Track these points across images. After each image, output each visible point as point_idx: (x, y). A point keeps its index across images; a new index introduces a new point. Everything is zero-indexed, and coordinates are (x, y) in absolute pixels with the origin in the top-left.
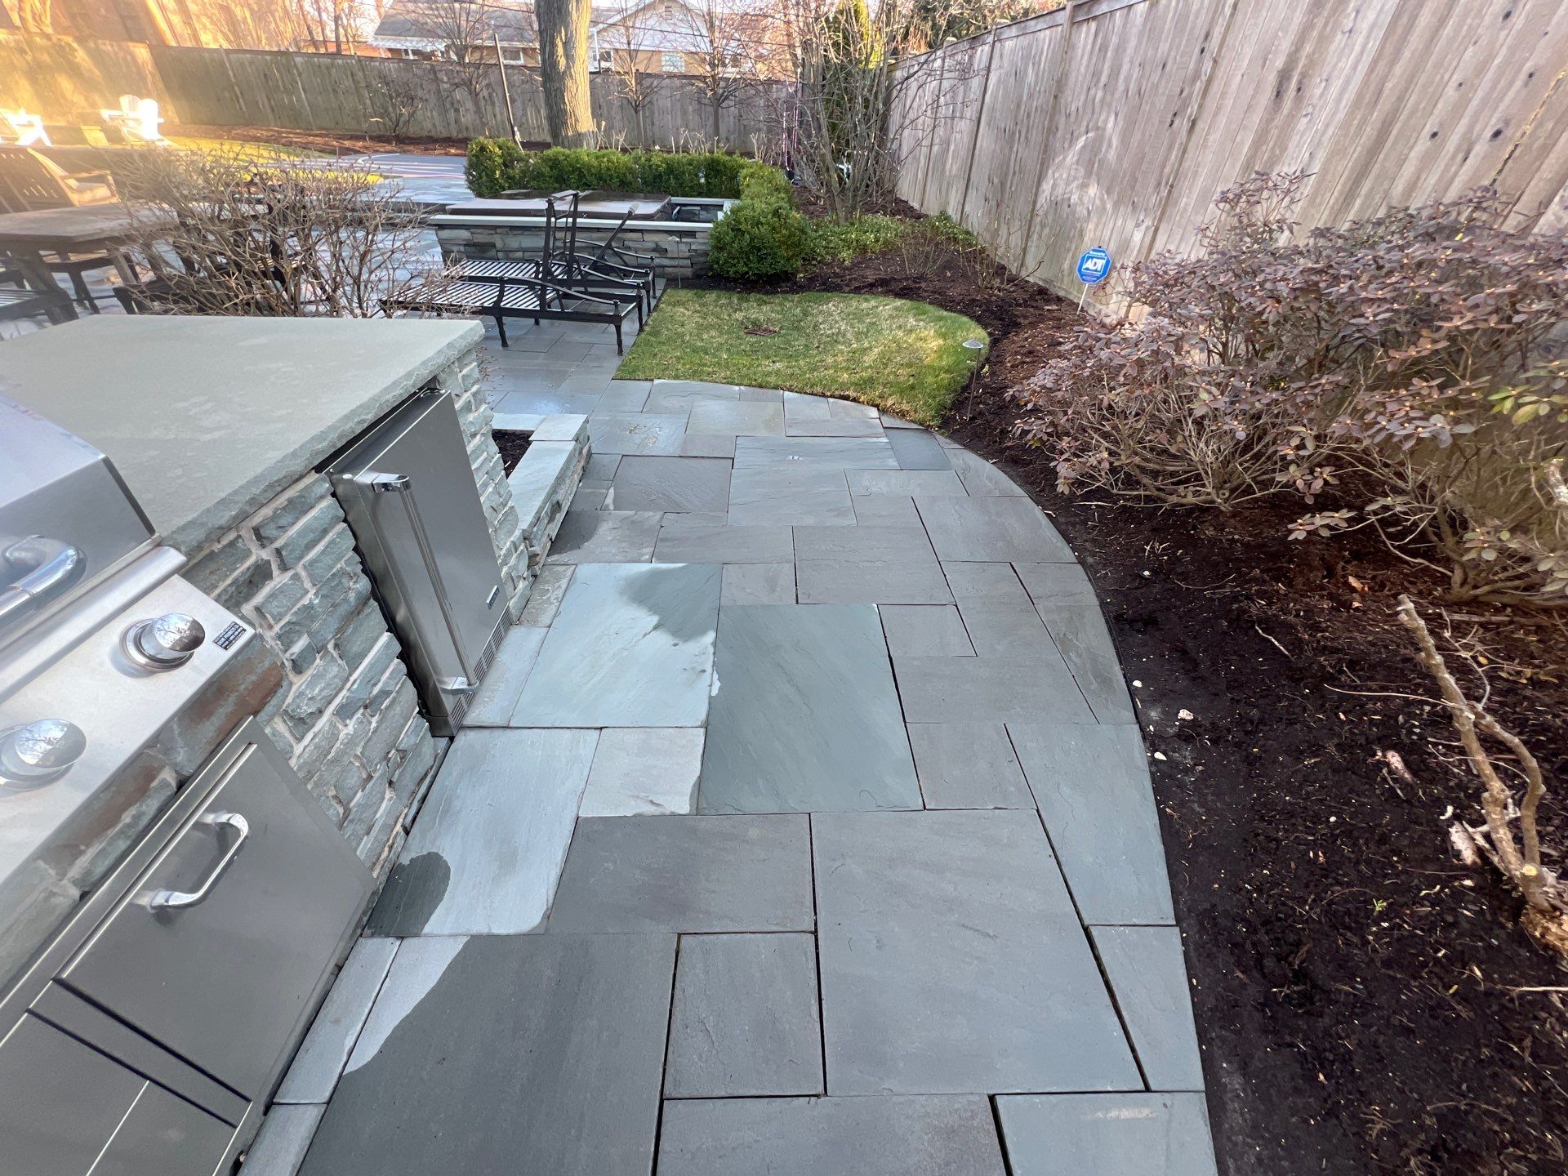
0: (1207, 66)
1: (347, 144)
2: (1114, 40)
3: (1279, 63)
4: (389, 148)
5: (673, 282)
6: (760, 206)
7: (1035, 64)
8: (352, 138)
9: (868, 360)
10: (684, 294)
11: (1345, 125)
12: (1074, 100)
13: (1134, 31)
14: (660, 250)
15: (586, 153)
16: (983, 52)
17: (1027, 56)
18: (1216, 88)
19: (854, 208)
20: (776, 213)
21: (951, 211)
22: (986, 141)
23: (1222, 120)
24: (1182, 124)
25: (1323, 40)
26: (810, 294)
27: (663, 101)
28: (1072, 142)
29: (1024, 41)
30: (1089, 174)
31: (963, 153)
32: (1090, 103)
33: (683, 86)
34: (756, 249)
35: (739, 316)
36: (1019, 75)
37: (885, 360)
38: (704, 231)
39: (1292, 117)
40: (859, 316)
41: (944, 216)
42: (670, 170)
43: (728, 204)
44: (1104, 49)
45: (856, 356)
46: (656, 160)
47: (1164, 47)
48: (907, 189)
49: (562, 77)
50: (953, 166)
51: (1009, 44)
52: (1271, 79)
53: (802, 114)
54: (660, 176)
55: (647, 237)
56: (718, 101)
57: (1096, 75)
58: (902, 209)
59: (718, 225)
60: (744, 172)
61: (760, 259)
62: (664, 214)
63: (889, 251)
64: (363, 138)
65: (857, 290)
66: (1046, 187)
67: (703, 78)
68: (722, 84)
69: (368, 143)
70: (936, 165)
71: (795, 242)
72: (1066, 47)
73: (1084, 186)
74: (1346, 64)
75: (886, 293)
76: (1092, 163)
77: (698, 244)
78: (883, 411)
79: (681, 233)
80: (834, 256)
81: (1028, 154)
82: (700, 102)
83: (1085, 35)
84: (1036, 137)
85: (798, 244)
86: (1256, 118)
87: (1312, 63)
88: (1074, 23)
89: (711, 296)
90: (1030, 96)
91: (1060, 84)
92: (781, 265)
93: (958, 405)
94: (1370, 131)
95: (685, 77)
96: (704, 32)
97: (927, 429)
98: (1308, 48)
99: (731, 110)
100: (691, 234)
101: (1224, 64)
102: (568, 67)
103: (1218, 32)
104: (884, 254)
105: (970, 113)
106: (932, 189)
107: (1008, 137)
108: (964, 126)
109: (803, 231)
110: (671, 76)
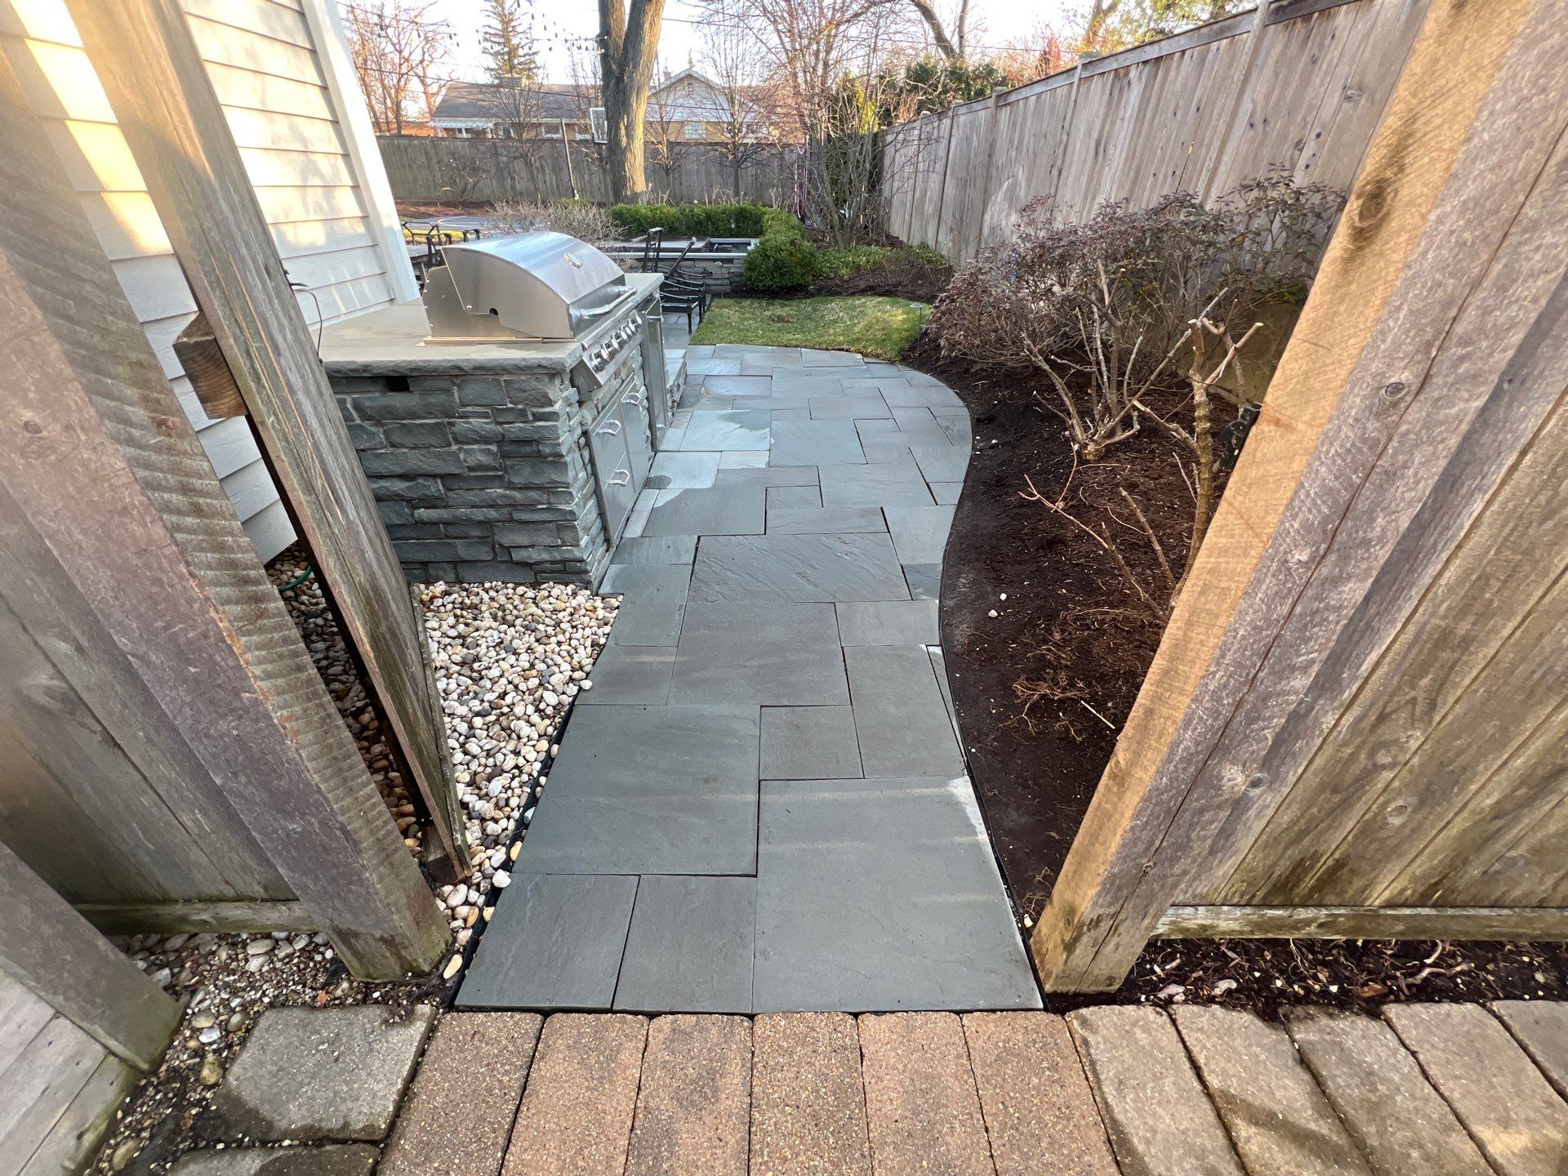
0: (1065, 137)
1: (422, 209)
2: (1020, 119)
3: (1095, 135)
4: (456, 211)
5: (717, 295)
6: (781, 238)
7: (978, 134)
8: (424, 204)
9: (857, 329)
10: (727, 302)
11: (1123, 171)
12: (1000, 157)
13: (1030, 113)
14: (707, 274)
15: (642, 207)
16: (946, 122)
17: (973, 127)
18: (1070, 148)
19: (851, 239)
20: (793, 243)
21: (931, 243)
22: (950, 189)
23: (1073, 169)
24: (1055, 172)
25: (1113, 123)
26: (819, 298)
27: (691, 165)
28: (1001, 185)
29: (970, 117)
30: (1010, 207)
31: (936, 198)
32: (1009, 158)
33: (707, 152)
34: (779, 268)
35: (768, 313)
36: (968, 140)
37: (868, 328)
38: (739, 258)
39: (1102, 167)
40: (853, 308)
41: (924, 246)
42: (709, 217)
43: (754, 243)
44: (1014, 124)
45: (848, 328)
46: (696, 210)
47: (1045, 124)
48: (897, 229)
49: (624, 151)
50: (929, 208)
51: (962, 118)
52: (1093, 144)
53: (810, 173)
54: (700, 223)
55: (698, 264)
56: (738, 163)
57: (1011, 141)
58: (894, 242)
59: (749, 253)
60: (767, 217)
61: (782, 275)
62: (710, 247)
63: (877, 268)
64: (435, 204)
65: (853, 294)
66: (987, 217)
67: (724, 145)
68: (742, 149)
69: (440, 208)
70: (917, 208)
71: (807, 263)
72: (994, 122)
73: (1009, 215)
74: (1122, 136)
75: (873, 295)
76: (1011, 198)
77: (734, 268)
78: (865, 355)
79: (723, 260)
80: (836, 273)
81: (974, 194)
82: (721, 164)
83: (1005, 114)
84: (980, 184)
85: (809, 264)
86: (1088, 167)
87: (1108, 137)
88: (998, 107)
89: (747, 303)
90: (976, 155)
91: (992, 146)
92: (798, 280)
93: (912, 349)
94: (1132, 173)
95: (710, 144)
96: (726, 106)
97: (891, 362)
98: (1107, 128)
99: (749, 171)
100: (730, 260)
101: (1072, 135)
102: (628, 144)
103: (1069, 116)
104: (873, 271)
105: (939, 167)
106: (915, 226)
107: (963, 184)
108: (935, 179)
109: (812, 255)
110: (698, 144)
